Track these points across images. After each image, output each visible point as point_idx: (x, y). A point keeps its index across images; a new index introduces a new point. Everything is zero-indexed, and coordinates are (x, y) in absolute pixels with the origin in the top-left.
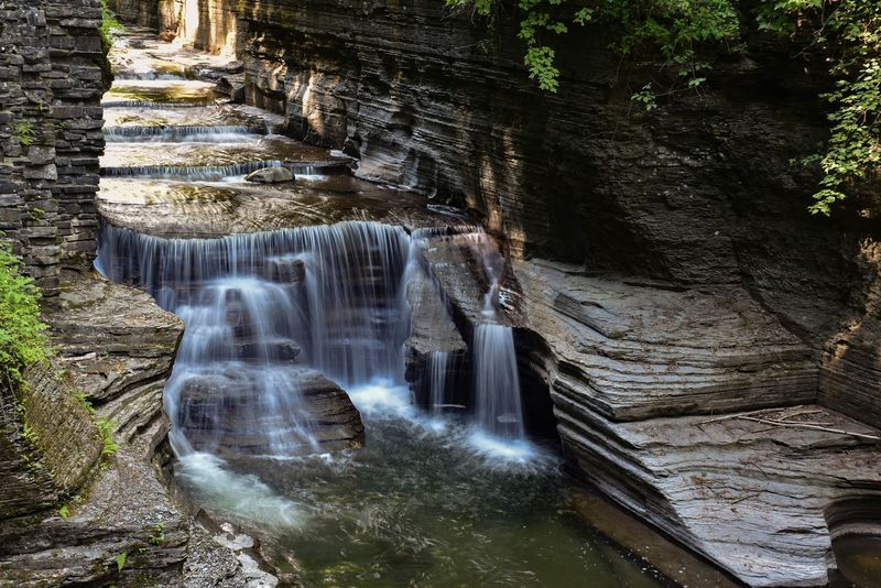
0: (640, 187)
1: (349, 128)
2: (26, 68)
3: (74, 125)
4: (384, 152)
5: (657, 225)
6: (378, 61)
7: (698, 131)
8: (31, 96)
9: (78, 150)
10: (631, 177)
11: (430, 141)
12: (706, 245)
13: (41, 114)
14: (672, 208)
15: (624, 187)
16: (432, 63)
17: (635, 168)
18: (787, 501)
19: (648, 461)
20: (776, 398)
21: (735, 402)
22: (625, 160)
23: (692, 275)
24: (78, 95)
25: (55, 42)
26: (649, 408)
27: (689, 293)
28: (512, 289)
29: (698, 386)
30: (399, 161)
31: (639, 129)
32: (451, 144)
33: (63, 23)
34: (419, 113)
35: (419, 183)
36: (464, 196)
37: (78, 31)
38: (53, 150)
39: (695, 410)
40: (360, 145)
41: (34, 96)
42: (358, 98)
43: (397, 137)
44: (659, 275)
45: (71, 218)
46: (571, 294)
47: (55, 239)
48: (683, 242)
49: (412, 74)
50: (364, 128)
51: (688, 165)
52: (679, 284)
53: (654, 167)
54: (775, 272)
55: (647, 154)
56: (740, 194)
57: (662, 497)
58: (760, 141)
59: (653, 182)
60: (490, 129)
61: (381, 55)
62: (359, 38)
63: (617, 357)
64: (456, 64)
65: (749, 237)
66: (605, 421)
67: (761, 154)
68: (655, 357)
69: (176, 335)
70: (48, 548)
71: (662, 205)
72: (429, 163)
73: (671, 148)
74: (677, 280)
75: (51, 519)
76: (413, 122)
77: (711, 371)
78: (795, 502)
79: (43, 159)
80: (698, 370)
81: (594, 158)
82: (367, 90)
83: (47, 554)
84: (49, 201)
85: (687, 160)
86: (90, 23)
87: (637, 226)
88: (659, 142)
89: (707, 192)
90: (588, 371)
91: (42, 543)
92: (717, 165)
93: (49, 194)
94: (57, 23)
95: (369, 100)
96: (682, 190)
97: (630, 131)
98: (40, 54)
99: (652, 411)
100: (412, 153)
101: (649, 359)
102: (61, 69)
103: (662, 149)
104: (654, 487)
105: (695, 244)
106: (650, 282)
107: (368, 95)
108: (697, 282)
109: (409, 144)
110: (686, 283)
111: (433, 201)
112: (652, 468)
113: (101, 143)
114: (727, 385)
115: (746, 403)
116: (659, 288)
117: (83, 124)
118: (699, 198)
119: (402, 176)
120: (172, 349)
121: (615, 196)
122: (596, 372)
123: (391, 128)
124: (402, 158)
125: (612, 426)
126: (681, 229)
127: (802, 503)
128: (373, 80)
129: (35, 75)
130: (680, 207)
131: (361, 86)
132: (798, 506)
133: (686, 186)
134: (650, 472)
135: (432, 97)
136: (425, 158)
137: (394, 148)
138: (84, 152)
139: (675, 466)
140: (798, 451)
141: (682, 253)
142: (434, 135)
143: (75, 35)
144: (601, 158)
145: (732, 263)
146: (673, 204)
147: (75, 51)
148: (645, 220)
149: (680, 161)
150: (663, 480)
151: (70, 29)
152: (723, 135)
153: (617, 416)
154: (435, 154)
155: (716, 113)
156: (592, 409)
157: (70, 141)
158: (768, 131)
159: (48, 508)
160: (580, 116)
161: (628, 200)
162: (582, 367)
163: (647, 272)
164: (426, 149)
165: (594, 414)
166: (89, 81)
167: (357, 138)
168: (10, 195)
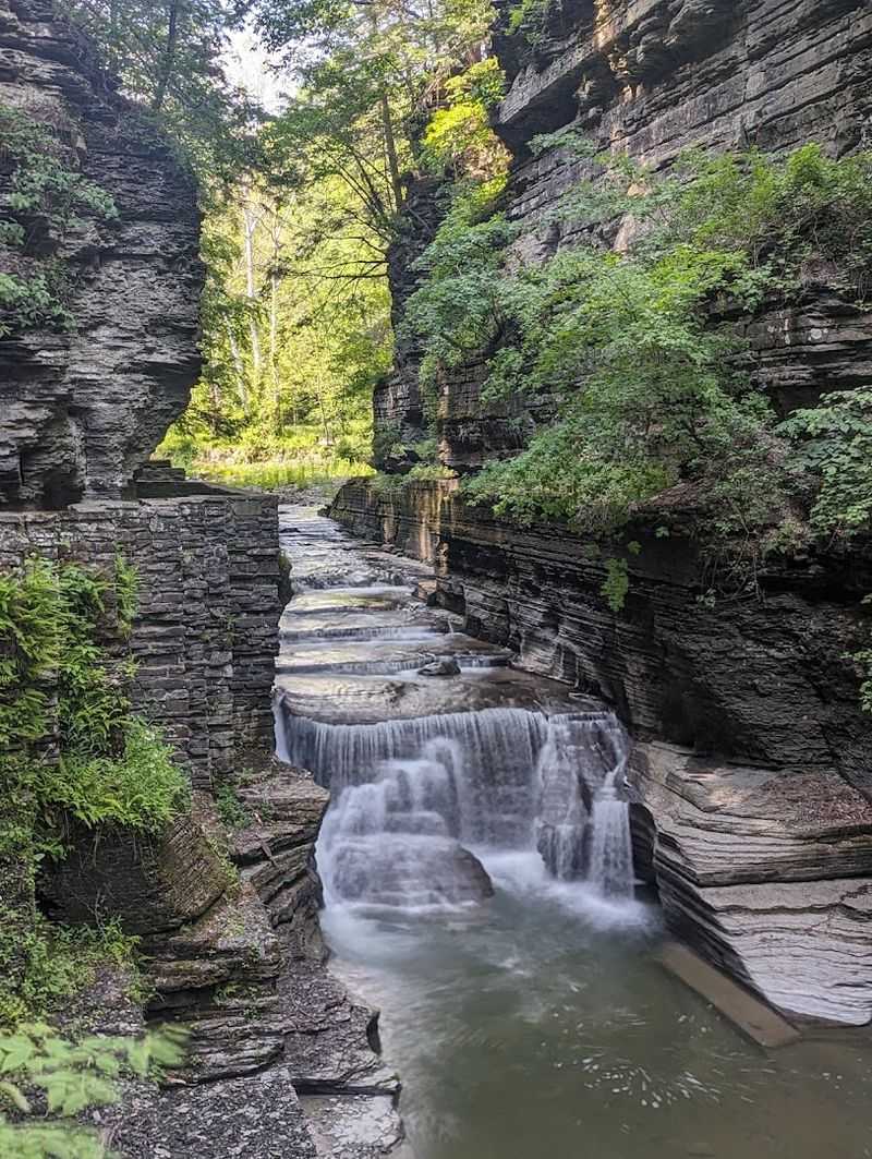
0: (732, 677)
1: (511, 626)
2: (212, 590)
3: (256, 633)
4: (538, 647)
5: (750, 710)
6: (531, 568)
7: (780, 626)
8: (214, 612)
9: (258, 652)
10: (724, 667)
11: (572, 637)
12: (796, 728)
13: (222, 625)
14: (763, 695)
15: (717, 677)
16: (570, 570)
17: (726, 660)
18: (847, 958)
19: (724, 921)
20: (853, 868)
21: (815, 871)
22: (718, 653)
23: (785, 756)
24: (260, 608)
25: (242, 568)
26: (731, 874)
27: (783, 773)
28: (634, 768)
29: (778, 855)
30: (550, 655)
31: (726, 625)
32: (587, 639)
33: (249, 552)
34: (561, 612)
35: (565, 674)
36: (599, 686)
37: (261, 558)
38: (230, 654)
39: (775, 878)
40: (520, 641)
41: (217, 612)
42: (517, 599)
43: (546, 634)
44: (758, 756)
45: (252, 709)
46: (677, 773)
47: (230, 726)
48: (775, 726)
49: (557, 578)
50: (522, 625)
51: (773, 657)
52: (775, 764)
53: (742, 659)
54: (858, 752)
55: (736, 647)
56: (822, 682)
57: (735, 953)
58: (832, 636)
59: (743, 672)
60: (614, 626)
61: (533, 562)
62: (516, 549)
63: (708, 828)
64: (587, 570)
65: (834, 722)
66: (692, 885)
67: (834, 646)
68: (741, 829)
69: (320, 805)
70: (174, 960)
71: (753, 693)
72: (571, 656)
73: (757, 641)
74: (774, 760)
75: (177, 938)
76: (559, 621)
77: (791, 842)
78: (854, 959)
79: (223, 661)
80: (779, 841)
81: (689, 651)
82: (523, 593)
83: (173, 965)
84: (226, 694)
85: (773, 652)
86: (270, 551)
87: (732, 712)
88: (747, 637)
89: (793, 681)
90: (680, 840)
91: (169, 956)
92: (800, 656)
93: (227, 689)
94: (245, 553)
95: (526, 602)
96: (770, 679)
97: (719, 628)
98: (223, 579)
99: (735, 877)
100: (559, 646)
101: (736, 831)
102: (246, 589)
103: (749, 643)
104: (728, 945)
105: (785, 727)
106: (748, 761)
107: (525, 598)
108: (789, 762)
109: (557, 640)
110: (780, 763)
111: (577, 690)
112: (727, 927)
113: (277, 646)
114: (806, 855)
115: (826, 871)
116: (758, 768)
117: (262, 632)
118: (785, 686)
119: (552, 669)
120: (318, 818)
121: (709, 685)
122: (688, 842)
123: (542, 626)
124: (551, 652)
125: (699, 891)
126: (772, 714)
127: (861, 961)
128: (527, 584)
129: (219, 595)
130: (770, 694)
131: (519, 589)
132: (857, 964)
133: (773, 676)
134: (725, 931)
135: (572, 599)
136: (569, 652)
137: (546, 643)
138: (263, 654)
139: (750, 927)
140: (865, 914)
141: (776, 736)
142: (574, 631)
143: (259, 561)
144: (695, 651)
145: (822, 744)
146: (762, 691)
147: (258, 573)
148: (738, 705)
149: (766, 653)
150: (736, 938)
151: (254, 557)
152: (802, 630)
153: (701, 881)
154: (575, 648)
155: (793, 611)
156: (683, 876)
157: (252, 646)
158: (838, 627)
159: (173, 929)
160: (676, 614)
161: (722, 688)
162: (676, 838)
163: (747, 754)
164: (569, 643)
165: (684, 880)
166: (266, 597)
167: (518, 635)
168: (181, 691)
